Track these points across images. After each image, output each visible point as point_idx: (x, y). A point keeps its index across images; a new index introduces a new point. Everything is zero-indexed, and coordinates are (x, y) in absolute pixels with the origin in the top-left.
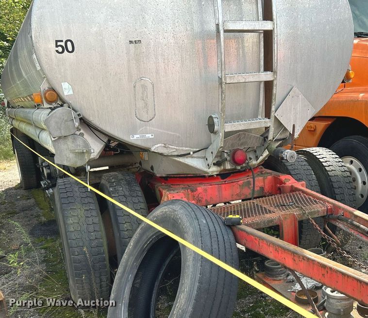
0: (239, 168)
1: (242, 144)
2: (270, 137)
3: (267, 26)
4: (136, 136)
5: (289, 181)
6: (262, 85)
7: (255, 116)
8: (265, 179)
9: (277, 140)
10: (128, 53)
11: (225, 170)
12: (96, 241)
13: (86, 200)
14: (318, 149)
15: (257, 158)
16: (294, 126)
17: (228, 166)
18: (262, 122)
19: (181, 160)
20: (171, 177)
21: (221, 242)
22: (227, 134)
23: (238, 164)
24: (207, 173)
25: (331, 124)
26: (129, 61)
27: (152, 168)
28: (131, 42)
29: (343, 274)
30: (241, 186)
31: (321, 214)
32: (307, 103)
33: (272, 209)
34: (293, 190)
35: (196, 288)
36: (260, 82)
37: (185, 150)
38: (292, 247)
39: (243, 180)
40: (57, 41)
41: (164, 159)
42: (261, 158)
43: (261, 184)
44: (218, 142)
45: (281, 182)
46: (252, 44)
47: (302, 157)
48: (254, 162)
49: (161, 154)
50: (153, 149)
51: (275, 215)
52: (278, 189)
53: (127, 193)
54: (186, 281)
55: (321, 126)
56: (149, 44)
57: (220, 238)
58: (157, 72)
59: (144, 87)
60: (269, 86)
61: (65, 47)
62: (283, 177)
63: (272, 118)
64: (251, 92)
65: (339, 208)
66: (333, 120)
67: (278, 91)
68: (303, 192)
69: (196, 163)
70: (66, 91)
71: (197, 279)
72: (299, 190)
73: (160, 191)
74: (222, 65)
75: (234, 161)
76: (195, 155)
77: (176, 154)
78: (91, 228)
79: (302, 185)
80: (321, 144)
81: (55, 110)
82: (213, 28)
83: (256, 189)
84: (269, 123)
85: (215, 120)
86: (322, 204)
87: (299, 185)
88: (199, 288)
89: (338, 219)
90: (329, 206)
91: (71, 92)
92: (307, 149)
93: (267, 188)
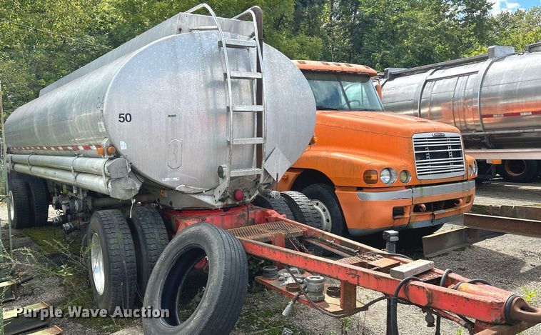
0: (238, 203)
1: (240, 186)
2: (261, 181)
3: (260, 108)
4: (166, 179)
5: (274, 214)
6: (255, 146)
7: (250, 166)
8: (256, 212)
9: (264, 184)
10: (167, 123)
11: (227, 205)
12: (130, 258)
13: (123, 227)
14: (292, 192)
15: (250, 197)
16: (277, 174)
17: (230, 202)
18: (254, 171)
19: (196, 196)
20: (185, 210)
21: (236, 249)
22: (232, 179)
23: (238, 201)
24: (214, 206)
25: (301, 174)
26: (167, 128)
27: (171, 203)
28: (169, 116)
29: (318, 261)
30: (238, 218)
31: (300, 235)
32: (286, 159)
33: (266, 231)
34: (277, 220)
35: (222, 278)
36: (254, 145)
37: (200, 189)
38: (285, 249)
39: (240, 213)
40: (120, 114)
41: (184, 195)
42: (253, 197)
43: (253, 216)
44: (224, 184)
45: (268, 215)
46: (249, 123)
47: (283, 198)
48: (248, 200)
49: (183, 192)
50: (177, 189)
51: (269, 234)
52: (266, 219)
53: (153, 222)
54: (214, 274)
55: (293, 175)
56: (181, 117)
57: (236, 247)
58: (185, 136)
59: (176, 146)
60: (260, 147)
61: (125, 118)
62: (269, 211)
63: (262, 169)
64: (247, 152)
65: (312, 230)
66: (302, 171)
67: (266, 151)
68: (285, 221)
69: (207, 199)
70: (123, 147)
71: (223, 271)
72: (282, 220)
73: (176, 220)
74: (230, 133)
75: (235, 198)
76: (206, 193)
77: (193, 192)
78: (127, 248)
79: (284, 217)
80: (292, 189)
81: (114, 160)
82: (223, 107)
83: (250, 220)
84: (261, 172)
85: (224, 169)
86: (300, 228)
87: (281, 217)
88: (225, 278)
89: (312, 238)
90: (305, 229)
91: (126, 148)
92: (285, 192)
93: (256, 219)
